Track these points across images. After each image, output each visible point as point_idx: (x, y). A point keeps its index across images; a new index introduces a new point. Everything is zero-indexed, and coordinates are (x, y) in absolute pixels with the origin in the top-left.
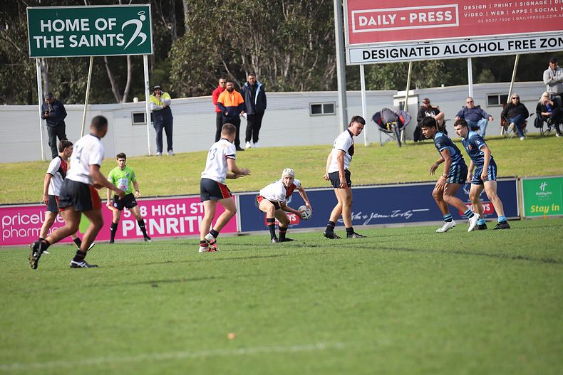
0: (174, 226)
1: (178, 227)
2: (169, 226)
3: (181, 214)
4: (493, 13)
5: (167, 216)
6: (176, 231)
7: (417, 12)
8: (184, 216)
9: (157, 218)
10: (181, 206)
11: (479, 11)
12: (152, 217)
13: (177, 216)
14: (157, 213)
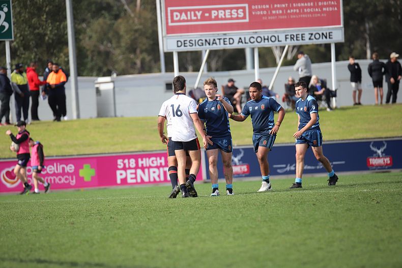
0: (156, 176)
1: (159, 176)
2: (152, 175)
3: (161, 166)
4: (274, 12)
5: (150, 167)
6: (157, 179)
7: (217, 10)
8: (163, 167)
9: (143, 168)
10: (161, 159)
11: (263, 10)
12: (139, 168)
13: (158, 167)
14: (142, 165)
